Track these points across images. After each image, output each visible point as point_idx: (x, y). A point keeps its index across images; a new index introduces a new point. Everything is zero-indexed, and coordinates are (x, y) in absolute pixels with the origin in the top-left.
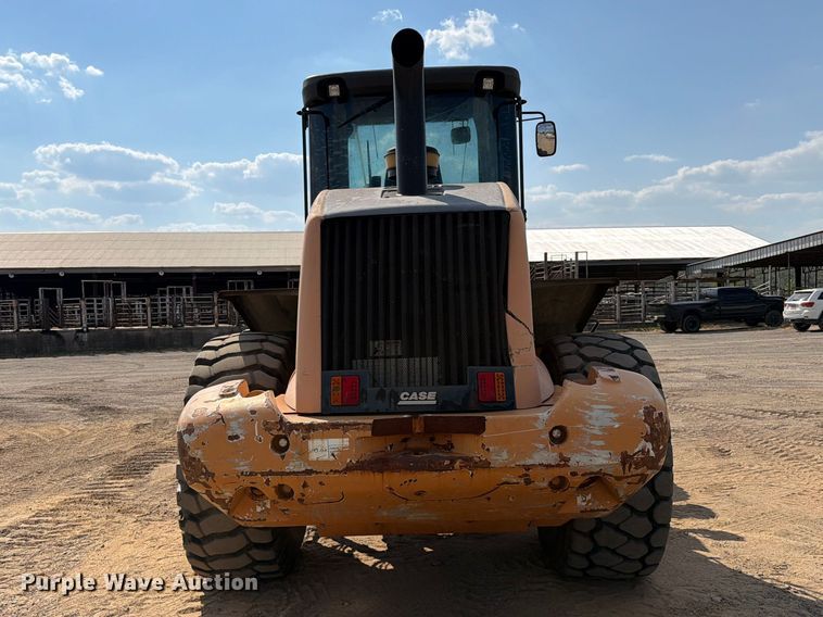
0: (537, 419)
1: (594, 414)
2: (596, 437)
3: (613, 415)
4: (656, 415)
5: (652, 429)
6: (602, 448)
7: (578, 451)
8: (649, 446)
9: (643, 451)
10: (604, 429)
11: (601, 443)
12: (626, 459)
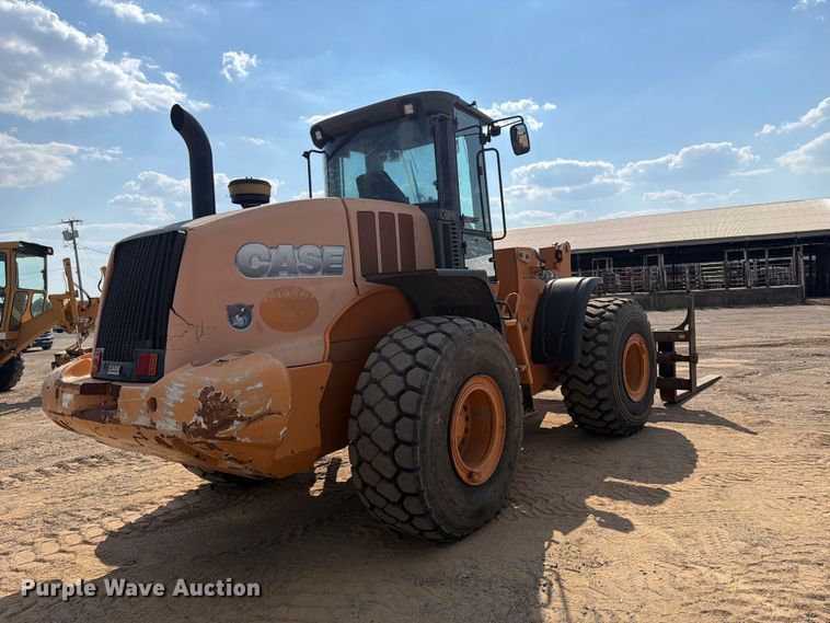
0: (142, 391)
1: (171, 390)
2: (169, 409)
3: (182, 392)
4: (212, 394)
5: (204, 406)
6: (172, 417)
7: (160, 419)
8: (201, 419)
9: (195, 423)
10: (175, 403)
11: (172, 414)
12: (185, 428)
